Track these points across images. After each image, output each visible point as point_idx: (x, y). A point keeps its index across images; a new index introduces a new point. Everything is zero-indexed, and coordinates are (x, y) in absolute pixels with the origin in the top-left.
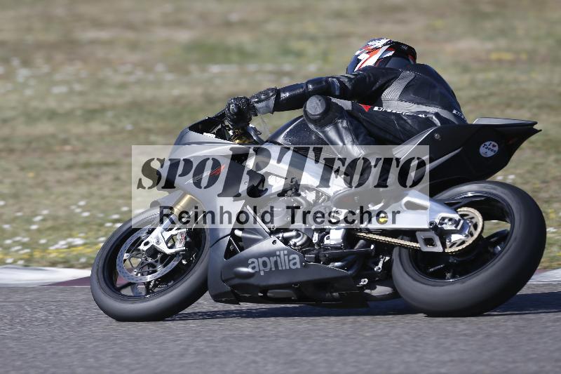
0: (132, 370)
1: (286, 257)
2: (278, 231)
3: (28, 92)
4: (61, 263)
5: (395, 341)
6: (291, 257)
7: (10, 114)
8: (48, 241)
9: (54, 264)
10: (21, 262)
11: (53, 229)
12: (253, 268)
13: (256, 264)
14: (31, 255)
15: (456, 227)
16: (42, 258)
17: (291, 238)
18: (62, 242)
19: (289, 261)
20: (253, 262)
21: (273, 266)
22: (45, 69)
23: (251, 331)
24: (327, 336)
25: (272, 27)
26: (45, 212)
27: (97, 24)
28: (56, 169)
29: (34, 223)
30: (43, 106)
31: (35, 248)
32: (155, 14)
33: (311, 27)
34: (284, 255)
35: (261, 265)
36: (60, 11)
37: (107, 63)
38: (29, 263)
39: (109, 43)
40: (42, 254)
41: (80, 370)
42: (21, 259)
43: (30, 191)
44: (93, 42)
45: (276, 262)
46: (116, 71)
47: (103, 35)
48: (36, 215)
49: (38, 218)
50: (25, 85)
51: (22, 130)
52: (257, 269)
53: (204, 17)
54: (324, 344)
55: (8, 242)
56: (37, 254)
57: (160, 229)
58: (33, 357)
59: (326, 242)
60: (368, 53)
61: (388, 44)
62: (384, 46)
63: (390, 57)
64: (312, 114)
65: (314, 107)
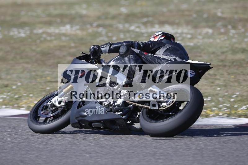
1: (99, 109)
3: (234, 40)
4: (243, 116)
6: (101, 109)
7: (225, 50)
8: (238, 106)
9: (240, 116)
10: (226, 115)
11: (241, 101)
12: (87, 113)
14: (230, 112)
16: (235, 113)
17: (104, 101)
18: (244, 107)
19: (100, 110)
20: (87, 111)
21: (94, 113)
22: (243, 30)
26: (238, 93)
28: (244, 74)
29: (232, 98)
30: (240, 47)
31: (232, 109)
34: (99, 108)
35: (90, 112)
38: (229, 116)
40: (235, 112)
42: (226, 114)
43: (232, 84)
45: (95, 111)
48: (234, 95)
49: (235, 96)
50: (233, 37)
51: (230, 57)
52: (88, 114)
55: (221, 106)
56: (233, 112)
57: (57, 97)
58: (228, 157)
59: (116, 104)
60: (154, 38)
61: (162, 33)
62: (160, 34)
63: (162, 39)
64: (121, 53)
65: (122, 50)
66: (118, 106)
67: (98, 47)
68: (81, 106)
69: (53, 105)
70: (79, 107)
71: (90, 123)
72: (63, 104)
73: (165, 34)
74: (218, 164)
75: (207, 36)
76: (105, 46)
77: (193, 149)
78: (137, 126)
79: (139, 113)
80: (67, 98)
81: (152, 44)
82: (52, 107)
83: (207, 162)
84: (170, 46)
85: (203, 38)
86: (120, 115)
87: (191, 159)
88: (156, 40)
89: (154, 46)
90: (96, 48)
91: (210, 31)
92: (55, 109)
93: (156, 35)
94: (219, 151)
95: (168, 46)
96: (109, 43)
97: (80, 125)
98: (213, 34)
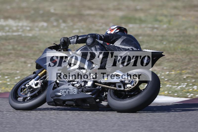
0: (95, 131)
2: (71, 81)
3: (65, 32)
5: (188, 124)
6: (74, 90)
12: (61, 93)
13: (62, 92)
15: (129, 82)
17: (75, 84)
19: (73, 91)
20: (61, 91)
21: (68, 93)
22: (71, 24)
23: (138, 119)
24: (164, 121)
25: (151, 11)
27: (90, 8)
32: (111, 6)
33: (165, 12)
34: (72, 89)
35: (64, 92)
36: (77, 4)
37: (93, 22)
39: (94, 15)
41: (77, 130)
44: (88, 15)
45: (69, 92)
46: (96, 25)
47: (92, 12)
50: (63, 29)
52: (62, 94)
53: (128, 7)
54: (163, 124)
57: (33, 80)
58: (61, 125)
59: (86, 86)
60: (110, 31)
61: (117, 27)
62: (116, 28)
63: (118, 32)
64: (88, 43)
65: (89, 41)
66: (88, 87)
67: (67, 38)
68: (56, 88)
69: (30, 87)
70: (54, 88)
71: (64, 101)
72: (39, 86)
73: (119, 28)
74: (53, 131)
75: (43, 28)
76: (73, 38)
77: (33, 119)
78: (104, 103)
79: (105, 93)
80: (42, 81)
81: (111, 36)
82: (30, 89)
83: (44, 130)
84: (125, 38)
85: (40, 30)
86: (90, 94)
87: (31, 127)
88: (112, 33)
89: (113, 38)
90: (66, 40)
91: (45, 24)
92: (32, 91)
93: (112, 28)
94: (54, 121)
95: (124, 38)
96: (76, 36)
97: (55, 103)
98: (47, 27)
